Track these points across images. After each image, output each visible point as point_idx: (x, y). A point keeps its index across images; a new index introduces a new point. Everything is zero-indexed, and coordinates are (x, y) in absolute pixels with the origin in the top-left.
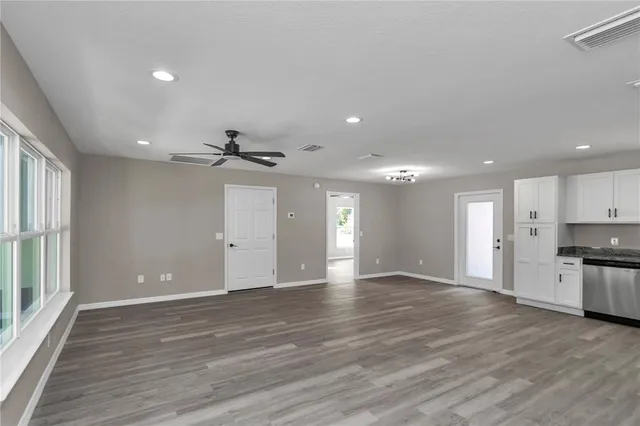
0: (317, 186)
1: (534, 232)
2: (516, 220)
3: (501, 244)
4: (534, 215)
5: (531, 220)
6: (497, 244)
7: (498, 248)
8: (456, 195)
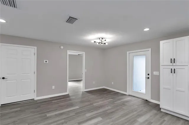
0: (62, 47)
1: (173, 71)
2: (161, 64)
3: (150, 76)
4: (173, 61)
5: (171, 64)
6: (148, 76)
7: (148, 78)
8: (128, 52)
